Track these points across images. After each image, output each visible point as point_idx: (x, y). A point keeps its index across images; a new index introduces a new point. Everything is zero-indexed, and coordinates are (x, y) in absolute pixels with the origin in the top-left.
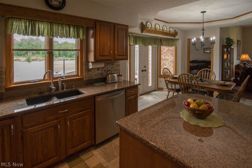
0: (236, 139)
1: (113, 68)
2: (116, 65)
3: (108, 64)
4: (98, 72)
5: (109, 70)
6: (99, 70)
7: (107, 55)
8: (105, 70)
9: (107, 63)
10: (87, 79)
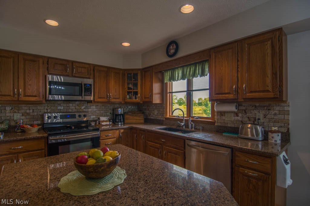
0: (31, 183)
1: (269, 116)
2: (276, 112)
3: (255, 107)
4: (236, 118)
5: (257, 118)
6: (238, 116)
7: (227, 92)
8: (249, 118)
9: (253, 106)
10: (219, 124)
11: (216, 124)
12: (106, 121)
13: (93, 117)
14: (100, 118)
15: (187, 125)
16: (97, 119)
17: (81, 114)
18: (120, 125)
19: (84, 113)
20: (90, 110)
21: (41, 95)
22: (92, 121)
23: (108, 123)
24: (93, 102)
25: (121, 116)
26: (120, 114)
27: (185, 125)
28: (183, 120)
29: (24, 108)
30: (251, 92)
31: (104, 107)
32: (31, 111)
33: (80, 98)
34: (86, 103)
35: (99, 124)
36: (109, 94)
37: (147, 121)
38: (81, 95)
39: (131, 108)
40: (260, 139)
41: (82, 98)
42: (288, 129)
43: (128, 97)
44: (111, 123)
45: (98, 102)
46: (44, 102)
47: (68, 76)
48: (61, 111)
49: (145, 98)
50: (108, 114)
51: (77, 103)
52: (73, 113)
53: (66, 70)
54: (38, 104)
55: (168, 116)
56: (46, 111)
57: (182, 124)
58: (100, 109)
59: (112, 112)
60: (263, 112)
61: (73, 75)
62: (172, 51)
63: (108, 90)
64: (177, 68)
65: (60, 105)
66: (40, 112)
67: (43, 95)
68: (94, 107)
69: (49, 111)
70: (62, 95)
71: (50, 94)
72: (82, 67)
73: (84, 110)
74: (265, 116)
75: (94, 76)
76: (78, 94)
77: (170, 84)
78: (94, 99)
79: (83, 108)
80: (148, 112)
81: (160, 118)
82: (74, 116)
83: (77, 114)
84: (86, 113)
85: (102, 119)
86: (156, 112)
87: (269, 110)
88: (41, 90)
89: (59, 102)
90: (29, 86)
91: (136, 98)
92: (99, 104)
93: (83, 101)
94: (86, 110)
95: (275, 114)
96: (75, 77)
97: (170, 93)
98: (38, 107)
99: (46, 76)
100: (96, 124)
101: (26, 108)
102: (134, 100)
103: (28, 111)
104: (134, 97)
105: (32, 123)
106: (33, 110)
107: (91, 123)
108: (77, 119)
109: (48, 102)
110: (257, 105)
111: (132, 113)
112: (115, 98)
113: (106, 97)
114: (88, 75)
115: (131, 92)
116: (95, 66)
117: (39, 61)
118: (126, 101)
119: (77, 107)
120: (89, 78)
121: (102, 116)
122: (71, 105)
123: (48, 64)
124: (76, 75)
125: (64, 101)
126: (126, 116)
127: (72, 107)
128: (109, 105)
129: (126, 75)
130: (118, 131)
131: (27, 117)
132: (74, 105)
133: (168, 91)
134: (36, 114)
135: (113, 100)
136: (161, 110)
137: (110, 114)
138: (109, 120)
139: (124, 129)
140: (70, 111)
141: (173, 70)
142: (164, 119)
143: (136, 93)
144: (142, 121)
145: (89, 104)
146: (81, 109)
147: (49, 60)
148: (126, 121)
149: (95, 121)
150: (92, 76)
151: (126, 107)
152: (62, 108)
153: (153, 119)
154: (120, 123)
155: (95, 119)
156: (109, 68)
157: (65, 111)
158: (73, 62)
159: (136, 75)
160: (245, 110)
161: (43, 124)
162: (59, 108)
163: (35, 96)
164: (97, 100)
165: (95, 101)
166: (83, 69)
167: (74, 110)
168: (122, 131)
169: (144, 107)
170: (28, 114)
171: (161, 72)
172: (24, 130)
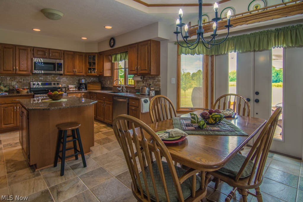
2: (156, 80)
11: (136, 88)
12: (73, 88)
13: (64, 85)
14: (69, 85)
15: (122, 90)
16: (67, 86)
17: (55, 82)
18: (83, 91)
19: (57, 82)
20: (62, 80)
21: (29, 70)
22: (63, 88)
23: (74, 89)
24: (63, 75)
25: (84, 84)
26: (83, 83)
27: (122, 89)
28: (120, 86)
29: (18, 78)
30: (142, 70)
31: (72, 78)
32: (22, 80)
33: (54, 72)
34: (59, 75)
35: (68, 89)
36: (75, 70)
37: (103, 88)
38: (54, 70)
39: (93, 79)
40: (147, 94)
41: (56, 72)
42: (160, 89)
43: (89, 72)
44: (76, 89)
45: (67, 75)
46: (31, 74)
47: (46, 58)
48: (42, 80)
49: (100, 72)
50: (75, 83)
51: (53, 75)
52: (50, 82)
53: (45, 55)
54: (27, 76)
55: (115, 85)
56: (32, 80)
57: (120, 89)
58: (69, 79)
59: (78, 82)
60: (152, 81)
61: (50, 57)
62: (112, 44)
63: (74, 67)
64: (118, 53)
65: (41, 76)
66: (28, 81)
67: (30, 70)
68: (65, 78)
69: (34, 80)
70: (42, 70)
71: (35, 69)
72: (55, 52)
73: (58, 80)
74: (153, 82)
75: (64, 58)
76: (53, 70)
77: (116, 63)
78: (64, 73)
79: (57, 79)
80: (104, 82)
81: (111, 86)
82: (50, 84)
83: (53, 83)
84: (58, 83)
85: (70, 86)
86: (109, 82)
87: (154, 79)
88: (30, 67)
89: (40, 75)
90: (22, 65)
91: (94, 73)
92: (68, 77)
93: (56, 74)
94: (59, 80)
95: (156, 82)
96: (51, 59)
97: (116, 69)
98: (27, 78)
99: (32, 59)
100: (66, 90)
101: (19, 78)
102: (93, 73)
103: (20, 80)
104: (93, 72)
105: (23, 87)
106: (24, 79)
107: (63, 89)
108: (53, 86)
109: (33, 75)
110: (150, 77)
111: (93, 83)
112: (79, 72)
113: (72, 72)
114: (60, 57)
115: (91, 68)
116: (64, 51)
117: (28, 49)
118: (87, 74)
119: (53, 78)
120: (60, 59)
121: (71, 84)
122: (48, 77)
123: (33, 51)
124: (52, 57)
125: (43, 74)
126: (88, 85)
127: (49, 78)
128: (75, 77)
129: (87, 56)
130: (80, 94)
131: (20, 84)
132: (51, 77)
133: (115, 68)
134: (25, 82)
135: (77, 74)
136: (111, 81)
137: (76, 84)
138: (76, 88)
139: (85, 93)
140: (48, 80)
141: (116, 54)
142: (113, 87)
143: (94, 69)
144: (100, 88)
145: (61, 77)
146: (55, 79)
147: (34, 49)
148: (88, 88)
149: (65, 88)
150: (62, 58)
151: (89, 79)
152: (43, 79)
153: (107, 87)
154: (83, 90)
155: (66, 87)
156: (74, 52)
157: (44, 80)
158: (49, 49)
159: (94, 56)
160: (146, 80)
161: (30, 88)
162: (40, 78)
163: (26, 71)
164: (66, 73)
165: (65, 74)
166: (56, 53)
167: (51, 80)
168: (83, 94)
169: (102, 79)
170: (21, 82)
171: (110, 55)
172: (18, 91)
